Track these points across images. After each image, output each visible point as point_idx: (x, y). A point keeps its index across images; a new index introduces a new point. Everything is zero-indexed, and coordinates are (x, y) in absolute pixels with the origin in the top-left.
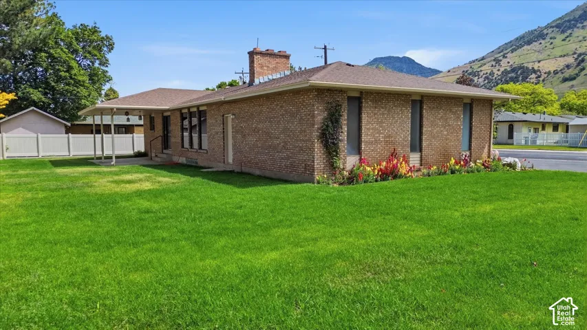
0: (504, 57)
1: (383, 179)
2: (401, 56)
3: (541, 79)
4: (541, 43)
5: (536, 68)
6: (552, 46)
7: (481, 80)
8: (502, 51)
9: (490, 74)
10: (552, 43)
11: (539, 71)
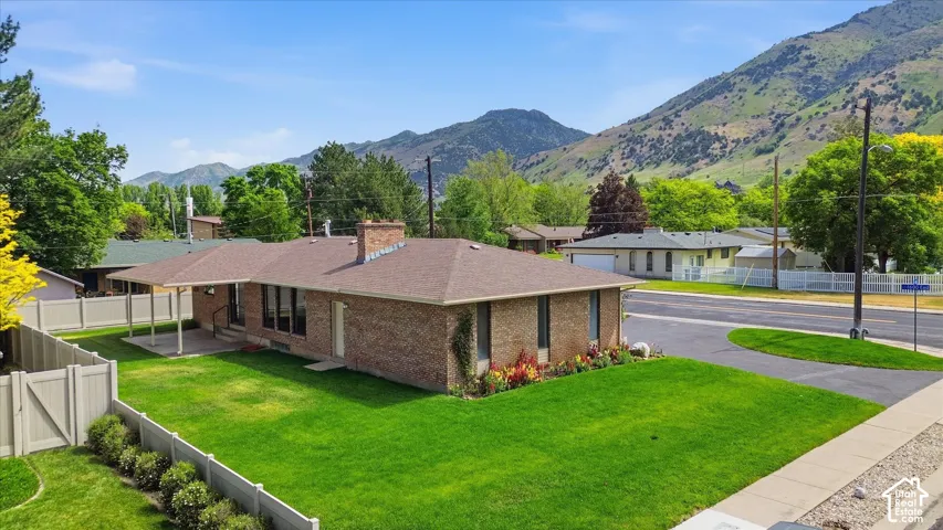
0: (677, 116)
1: (513, 387)
2: (528, 110)
3: (728, 150)
4: (726, 97)
5: (720, 134)
6: (741, 103)
7: (645, 149)
8: (673, 107)
9: (658, 141)
10: (741, 98)
11: (724, 137)
